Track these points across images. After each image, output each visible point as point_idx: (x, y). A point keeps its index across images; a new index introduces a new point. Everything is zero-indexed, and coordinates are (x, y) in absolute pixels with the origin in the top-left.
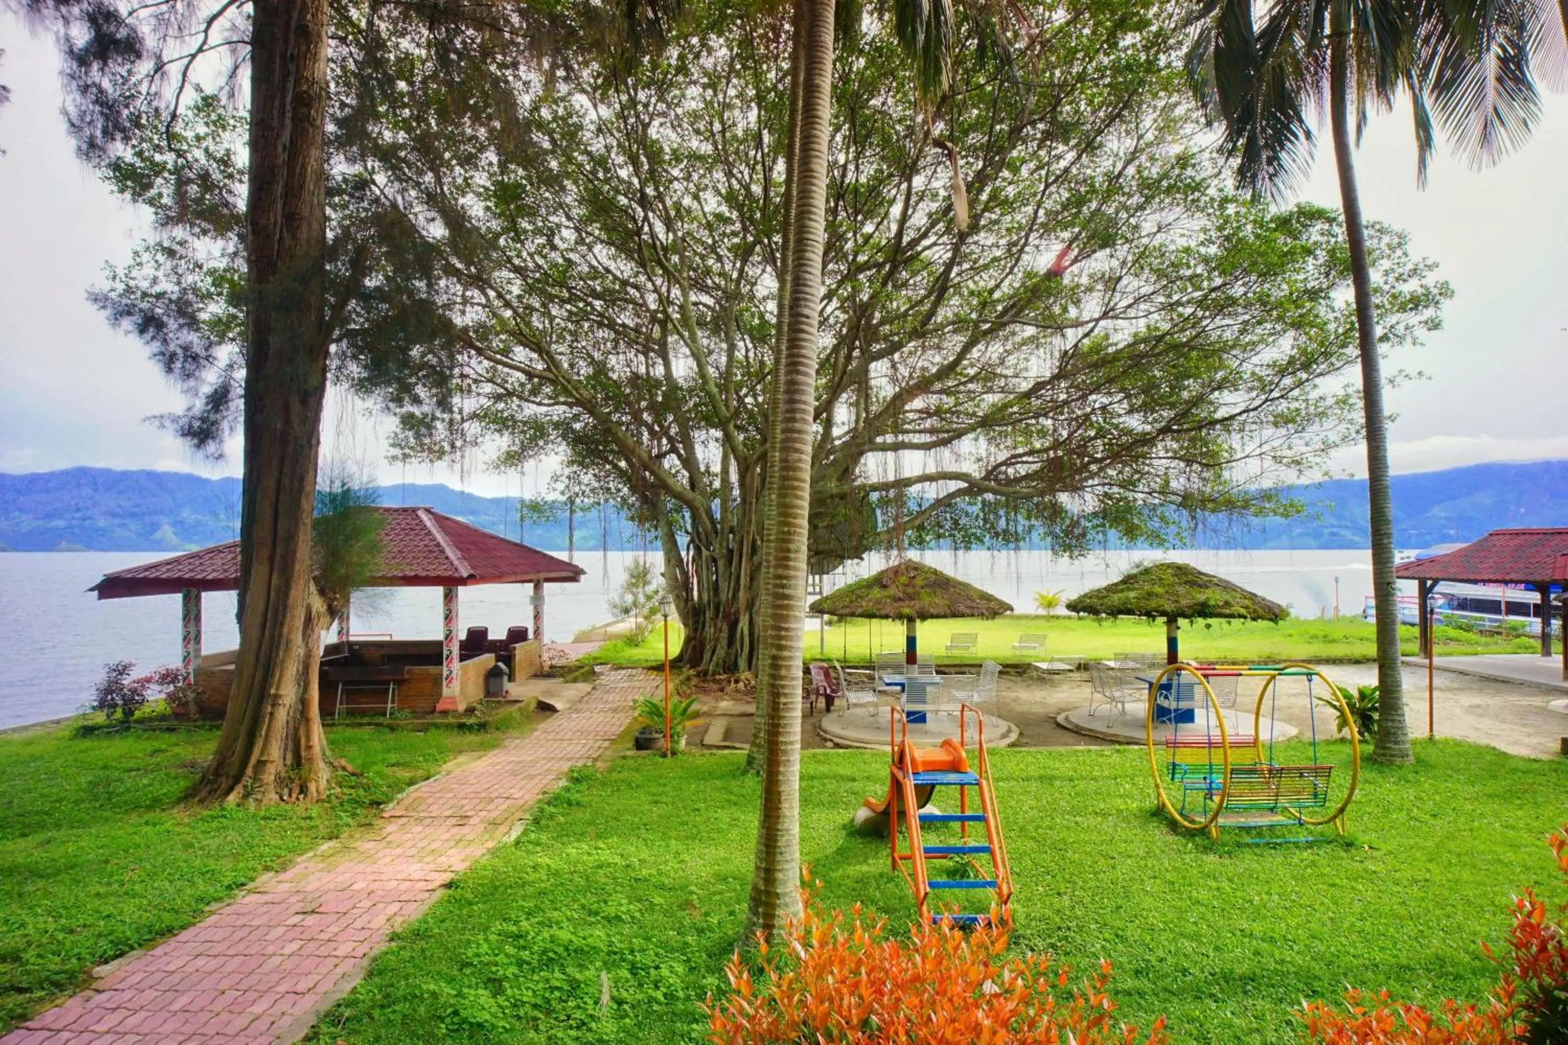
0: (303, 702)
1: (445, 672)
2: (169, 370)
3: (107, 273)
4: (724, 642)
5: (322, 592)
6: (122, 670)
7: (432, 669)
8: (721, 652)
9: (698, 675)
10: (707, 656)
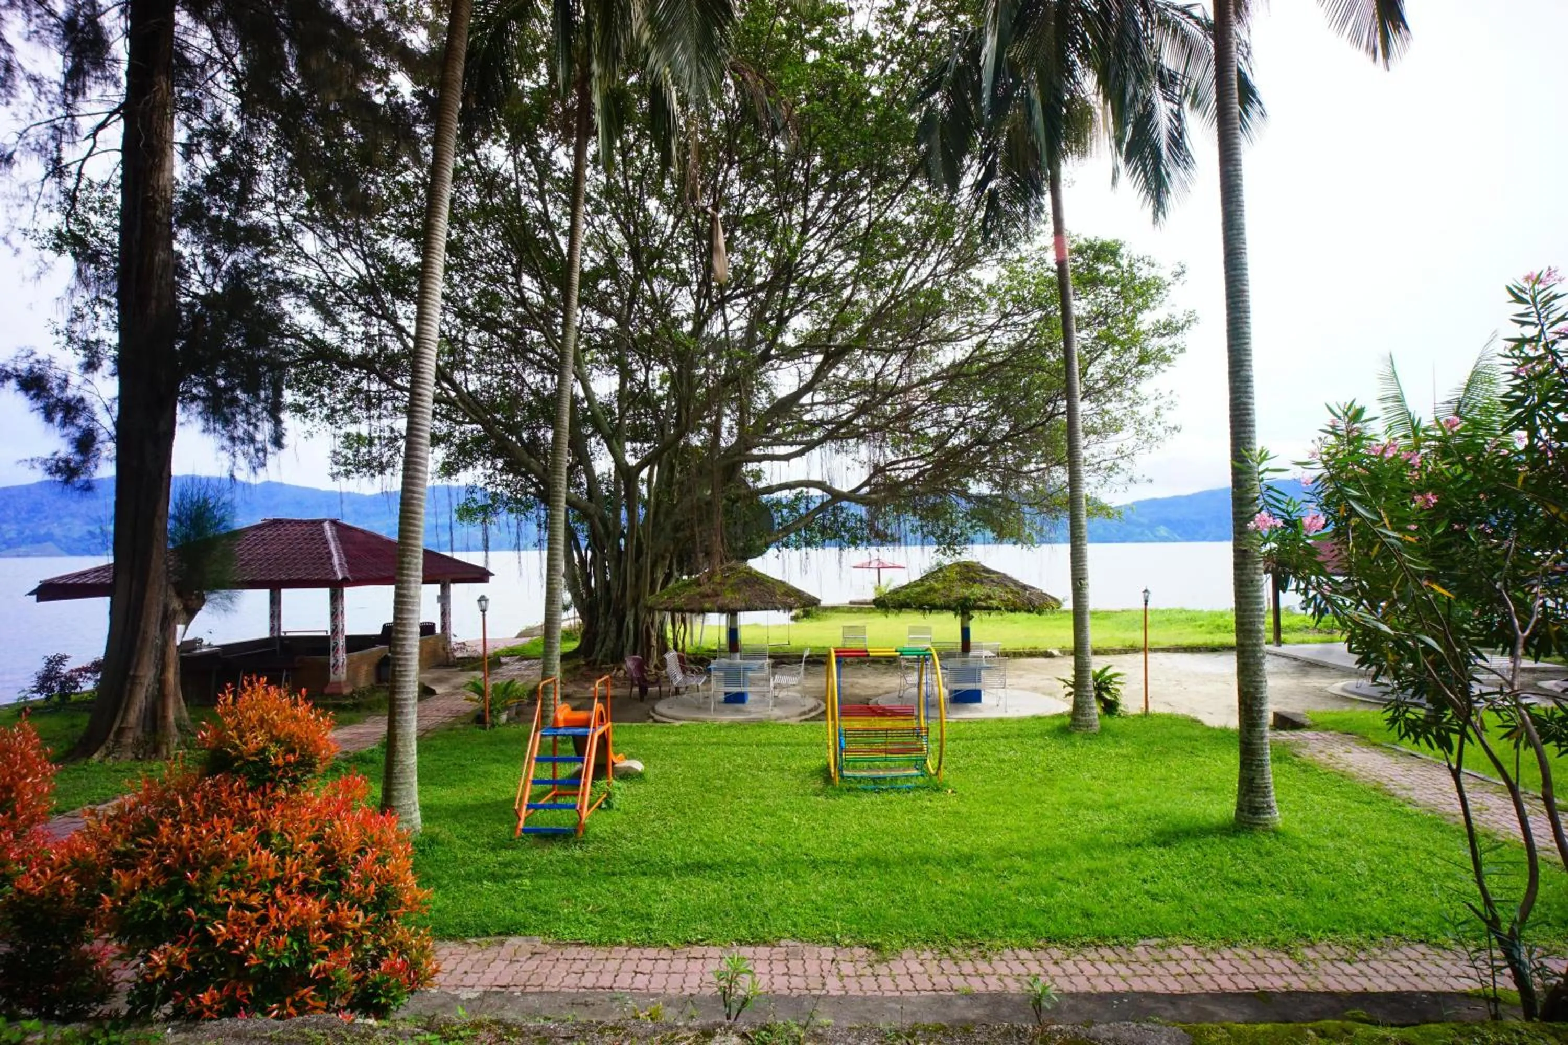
0: (161, 681)
1: (332, 661)
2: (49, 418)
3: (50, 329)
4: (613, 635)
5: (179, 594)
6: (61, 659)
7: (322, 658)
8: (610, 644)
9: (587, 664)
10: (597, 648)
